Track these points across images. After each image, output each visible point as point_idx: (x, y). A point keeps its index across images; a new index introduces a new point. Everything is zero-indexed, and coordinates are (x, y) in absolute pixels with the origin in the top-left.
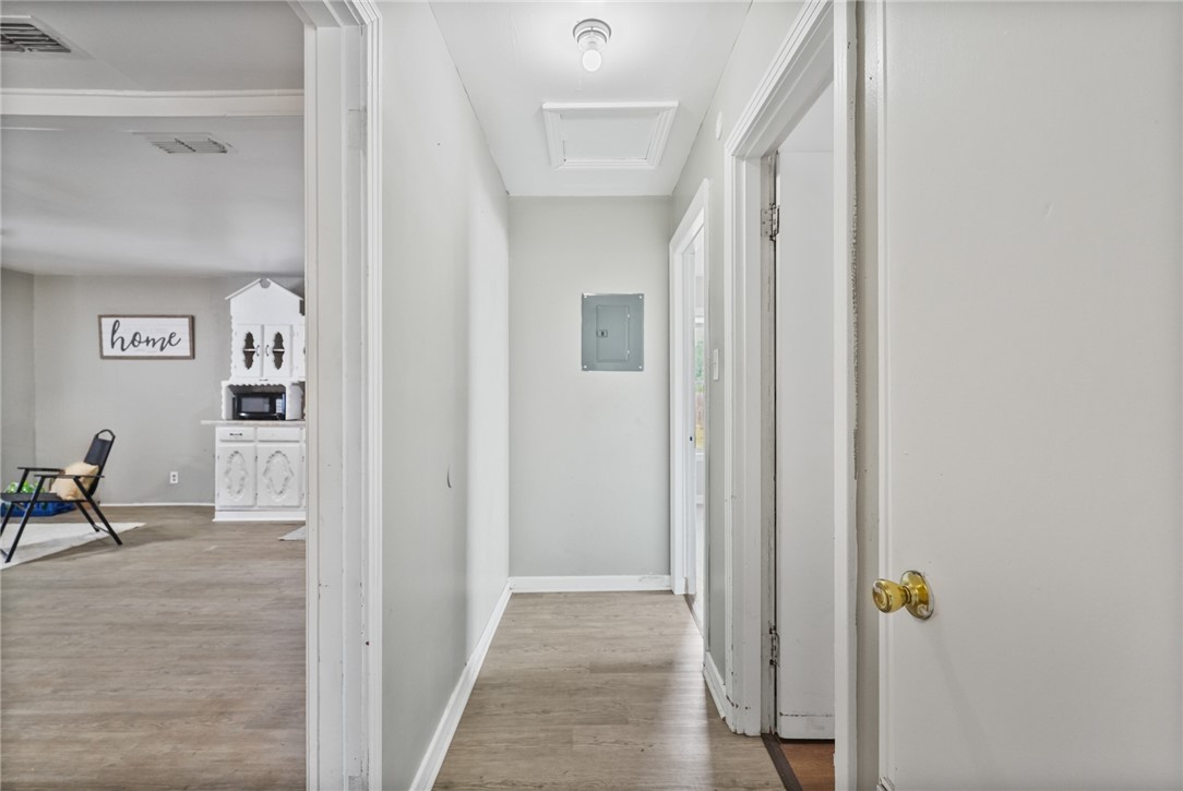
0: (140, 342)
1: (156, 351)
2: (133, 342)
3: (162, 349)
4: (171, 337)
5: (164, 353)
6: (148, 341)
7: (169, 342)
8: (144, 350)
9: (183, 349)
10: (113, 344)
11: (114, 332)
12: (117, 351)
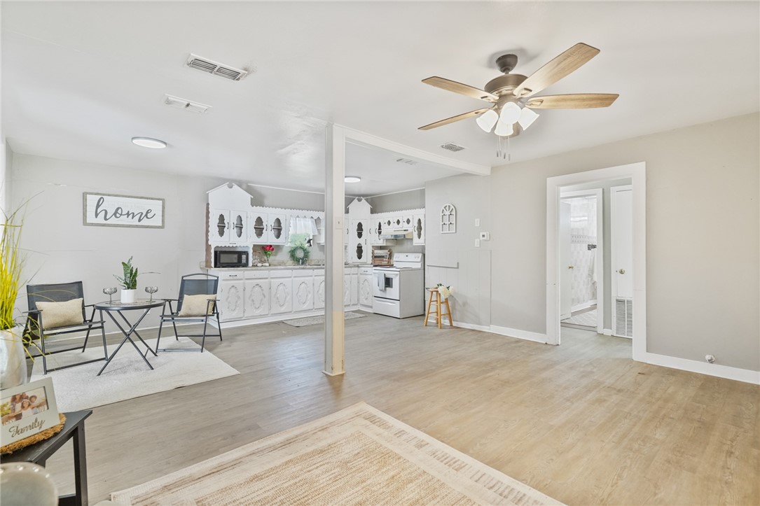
0: (121, 215)
1: (135, 222)
2: (115, 214)
3: (140, 220)
4: (147, 212)
5: (140, 224)
6: (128, 214)
7: (146, 215)
8: (124, 220)
9: (157, 221)
10: (97, 215)
11: (98, 206)
12: (100, 220)
